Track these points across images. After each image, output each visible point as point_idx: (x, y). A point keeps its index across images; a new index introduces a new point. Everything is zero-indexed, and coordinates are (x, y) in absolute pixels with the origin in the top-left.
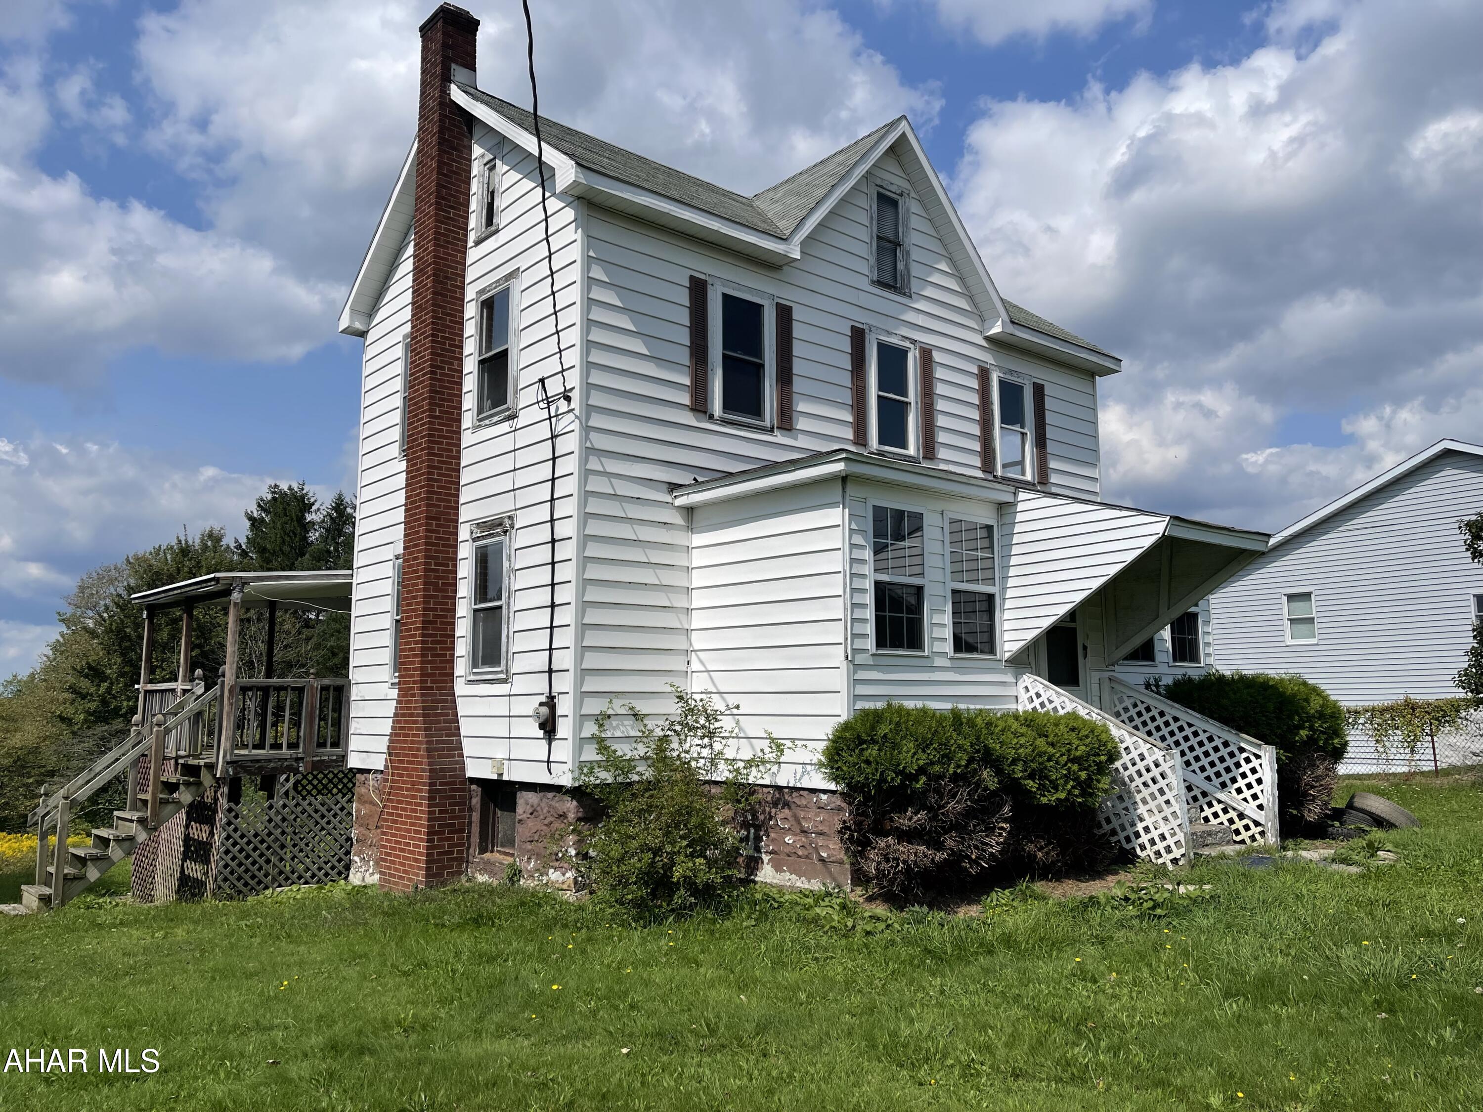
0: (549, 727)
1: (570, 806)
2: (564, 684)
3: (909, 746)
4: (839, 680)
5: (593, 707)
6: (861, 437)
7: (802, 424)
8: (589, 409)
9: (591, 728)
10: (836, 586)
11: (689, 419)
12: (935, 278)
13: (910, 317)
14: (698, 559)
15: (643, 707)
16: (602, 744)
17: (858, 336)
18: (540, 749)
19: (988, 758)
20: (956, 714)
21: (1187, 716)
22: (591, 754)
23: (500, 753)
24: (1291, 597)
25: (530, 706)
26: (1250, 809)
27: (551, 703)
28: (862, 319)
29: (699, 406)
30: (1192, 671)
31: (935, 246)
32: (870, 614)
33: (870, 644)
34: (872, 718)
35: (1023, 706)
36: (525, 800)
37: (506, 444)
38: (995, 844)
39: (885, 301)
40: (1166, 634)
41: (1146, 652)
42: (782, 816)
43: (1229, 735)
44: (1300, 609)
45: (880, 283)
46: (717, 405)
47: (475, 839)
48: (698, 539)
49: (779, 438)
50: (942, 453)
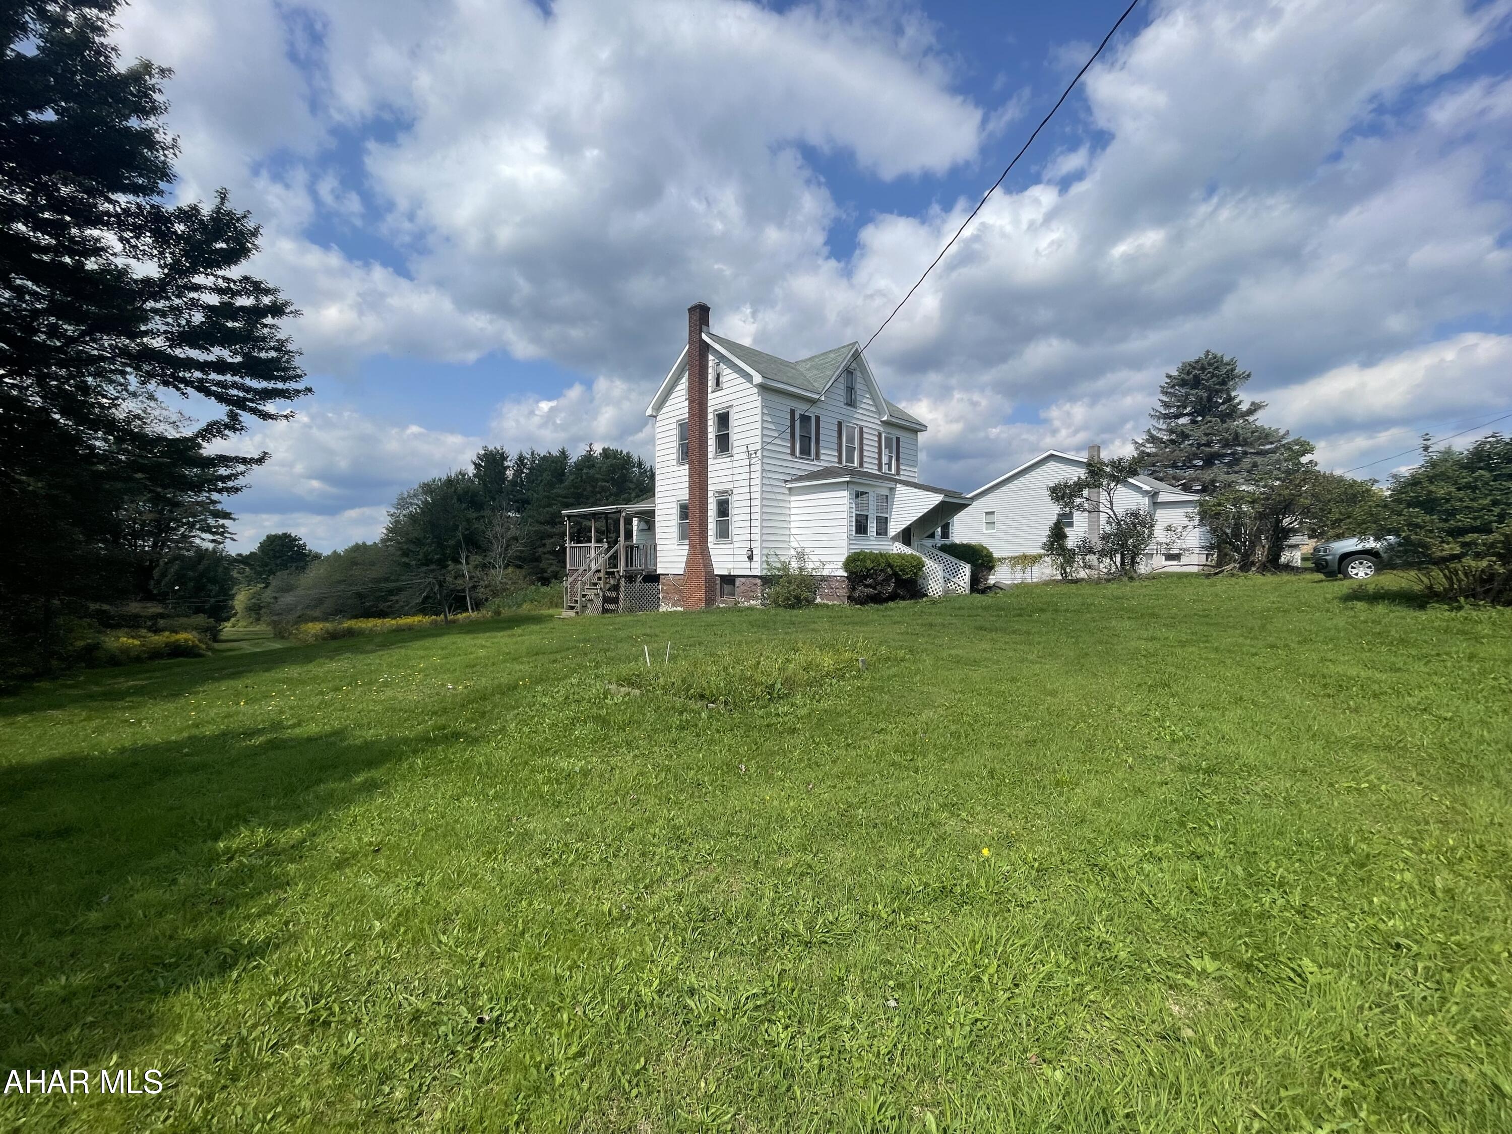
0: (750, 558)
1: (759, 581)
2: (756, 545)
3: (869, 562)
4: (845, 543)
5: (765, 552)
6: (840, 462)
7: (822, 457)
8: (763, 456)
9: (764, 558)
10: (845, 515)
11: (790, 458)
12: (865, 400)
13: (857, 416)
14: (793, 504)
15: (778, 552)
16: (768, 563)
17: (840, 424)
18: (748, 564)
19: (890, 565)
20: (881, 554)
21: (944, 555)
22: (765, 566)
23: (730, 566)
24: (987, 513)
25: (745, 551)
26: (962, 583)
27: (751, 550)
28: (841, 417)
29: (793, 453)
30: (947, 542)
31: (865, 388)
32: (854, 524)
33: (854, 533)
34: (858, 554)
35: (895, 551)
36: (738, 582)
37: (730, 465)
38: (890, 589)
39: (848, 410)
40: (939, 529)
41: (932, 536)
42: (823, 584)
43: (957, 561)
44: (990, 519)
45: (847, 404)
46: (798, 454)
47: (718, 594)
48: (793, 498)
49: (815, 462)
50: (865, 465)
